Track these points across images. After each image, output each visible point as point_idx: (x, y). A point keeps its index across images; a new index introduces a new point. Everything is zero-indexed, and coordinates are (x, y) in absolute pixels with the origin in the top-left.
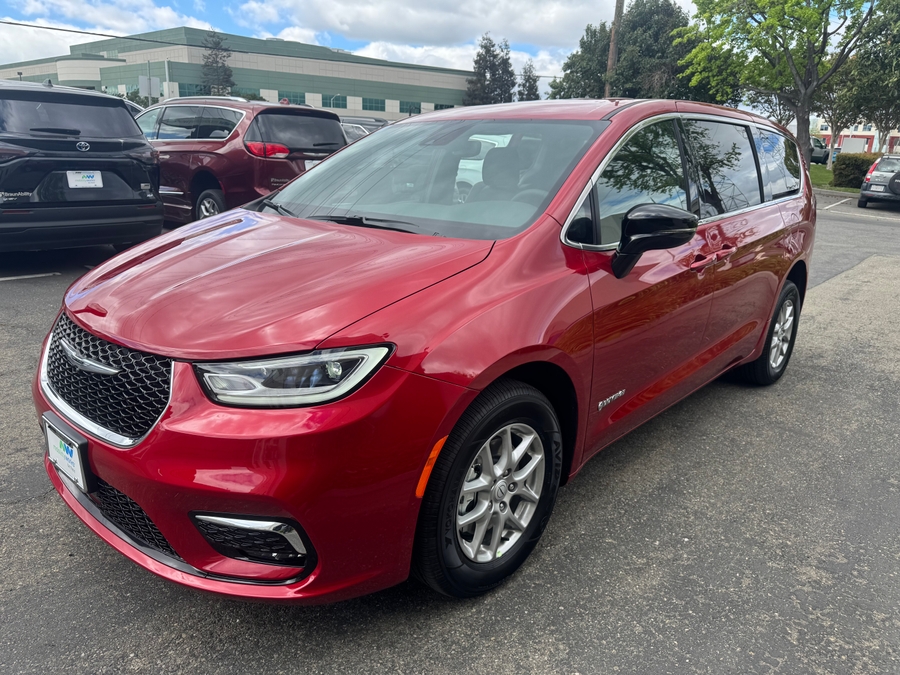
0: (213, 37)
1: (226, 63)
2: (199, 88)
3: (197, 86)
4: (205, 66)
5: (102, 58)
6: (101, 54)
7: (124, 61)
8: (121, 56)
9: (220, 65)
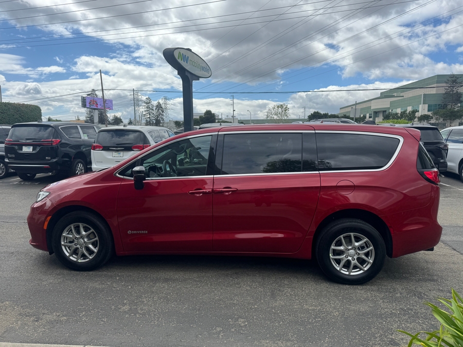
0: (453, 77)
1: (459, 91)
2: (440, 106)
3: (439, 105)
4: (446, 93)
5: (393, 96)
6: (394, 94)
7: (403, 96)
8: (401, 95)
9: (455, 92)
